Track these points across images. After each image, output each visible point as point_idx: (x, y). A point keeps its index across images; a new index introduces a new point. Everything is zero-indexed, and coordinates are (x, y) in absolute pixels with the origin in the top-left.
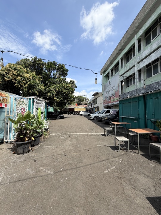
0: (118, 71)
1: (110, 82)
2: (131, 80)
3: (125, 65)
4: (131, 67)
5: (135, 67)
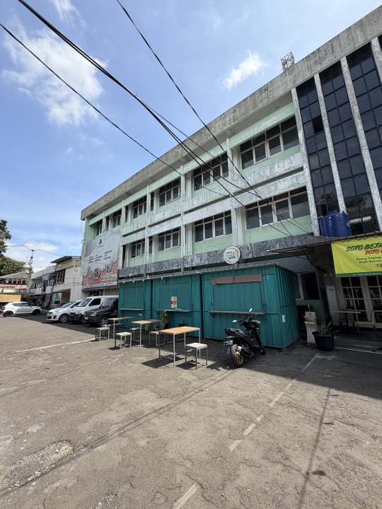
0: (119, 224)
1: (101, 241)
2: (139, 247)
3: (131, 220)
4: (140, 228)
5: (146, 231)
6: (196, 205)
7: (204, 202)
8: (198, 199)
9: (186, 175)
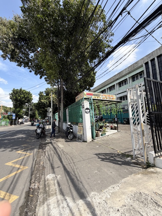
6: (120, 92)
7: (122, 92)
8: (120, 91)
9: (117, 84)
